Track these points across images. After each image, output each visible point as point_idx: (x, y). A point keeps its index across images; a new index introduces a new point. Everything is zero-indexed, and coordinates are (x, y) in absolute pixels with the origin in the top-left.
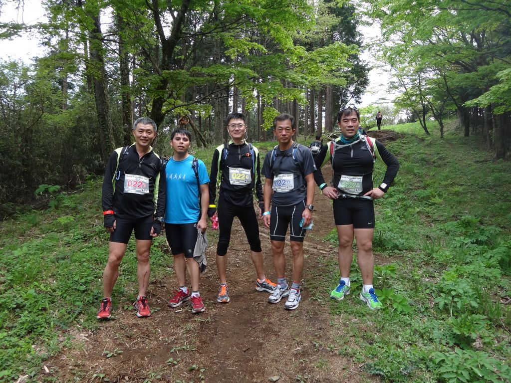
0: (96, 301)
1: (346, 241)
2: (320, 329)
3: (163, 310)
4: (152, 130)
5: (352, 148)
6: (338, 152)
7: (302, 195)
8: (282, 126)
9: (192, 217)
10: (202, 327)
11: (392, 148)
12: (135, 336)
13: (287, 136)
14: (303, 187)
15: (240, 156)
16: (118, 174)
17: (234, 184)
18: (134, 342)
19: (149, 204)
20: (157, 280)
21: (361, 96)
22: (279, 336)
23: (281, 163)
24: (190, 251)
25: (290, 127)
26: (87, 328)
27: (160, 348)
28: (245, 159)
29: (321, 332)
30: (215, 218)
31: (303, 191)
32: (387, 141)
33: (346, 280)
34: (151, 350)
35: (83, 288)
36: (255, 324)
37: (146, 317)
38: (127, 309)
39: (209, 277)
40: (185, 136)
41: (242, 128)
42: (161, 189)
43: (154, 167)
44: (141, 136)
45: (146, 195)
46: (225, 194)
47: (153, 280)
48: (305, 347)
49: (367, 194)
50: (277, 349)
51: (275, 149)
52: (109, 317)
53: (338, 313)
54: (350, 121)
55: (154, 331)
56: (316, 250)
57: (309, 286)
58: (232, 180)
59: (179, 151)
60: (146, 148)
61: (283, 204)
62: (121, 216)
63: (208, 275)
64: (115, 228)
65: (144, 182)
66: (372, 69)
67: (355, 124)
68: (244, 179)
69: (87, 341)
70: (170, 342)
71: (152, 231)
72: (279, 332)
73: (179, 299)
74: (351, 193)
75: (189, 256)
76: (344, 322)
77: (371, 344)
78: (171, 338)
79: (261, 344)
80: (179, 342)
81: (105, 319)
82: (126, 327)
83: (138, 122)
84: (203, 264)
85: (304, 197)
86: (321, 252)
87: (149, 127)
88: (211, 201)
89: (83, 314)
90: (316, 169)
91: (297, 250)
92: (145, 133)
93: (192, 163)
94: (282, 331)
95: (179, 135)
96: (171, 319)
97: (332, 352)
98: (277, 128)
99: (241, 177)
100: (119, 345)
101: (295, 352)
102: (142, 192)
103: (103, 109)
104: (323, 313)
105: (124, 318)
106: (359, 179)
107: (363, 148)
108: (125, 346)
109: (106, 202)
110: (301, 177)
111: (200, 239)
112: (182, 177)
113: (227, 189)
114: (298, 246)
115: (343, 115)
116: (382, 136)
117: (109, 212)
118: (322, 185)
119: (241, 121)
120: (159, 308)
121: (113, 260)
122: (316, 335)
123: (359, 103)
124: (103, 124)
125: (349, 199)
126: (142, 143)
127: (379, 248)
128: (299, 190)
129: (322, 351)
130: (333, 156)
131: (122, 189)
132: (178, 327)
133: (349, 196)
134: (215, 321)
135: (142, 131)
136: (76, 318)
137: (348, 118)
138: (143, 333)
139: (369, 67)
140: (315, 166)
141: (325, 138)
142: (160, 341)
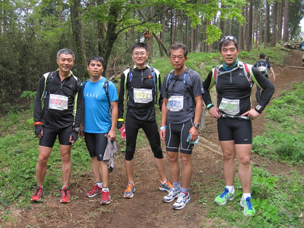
0: (34, 187)
1: (228, 154)
3: (80, 198)
4: (72, 59)
5: (231, 74)
6: (220, 77)
7: (191, 114)
8: (175, 54)
9: (103, 128)
10: (102, 216)
12: (53, 217)
13: (179, 63)
14: (191, 107)
15: (142, 79)
16: (45, 94)
17: (138, 102)
18: (52, 221)
19: (68, 117)
20: (86, 174)
23: (174, 86)
24: (101, 155)
25: (182, 55)
26: (23, 207)
28: (147, 81)
30: (123, 130)
31: (192, 111)
33: (230, 188)
35: (27, 176)
36: (143, 218)
37: (65, 203)
38: (55, 195)
40: (99, 63)
41: (144, 56)
42: (79, 106)
43: (73, 88)
44: (63, 64)
45: (65, 111)
46: (131, 110)
49: (244, 114)
51: (171, 74)
52: (38, 200)
54: (229, 51)
55: (68, 215)
58: (136, 99)
59: (94, 74)
60: (67, 73)
61: (174, 121)
62: (46, 126)
64: (42, 135)
65: (64, 100)
67: (233, 53)
68: (146, 98)
69: (19, 216)
71: (70, 139)
73: (94, 192)
74: (230, 114)
75: (100, 159)
76: (214, 224)
80: (81, 225)
81: (35, 202)
82: (50, 209)
83: (61, 53)
84: (111, 166)
85: (192, 116)
87: (69, 56)
88: (120, 115)
89: (23, 196)
90: (203, 92)
91: (185, 161)
92: (66, 61)
93: (104, 84)
95: (94, 62)
96: (83, 207)
98: (171, 55)
99: (143, 96)
100: (39, 222)
102: (62, 108)
103: (77, 29)
104: (201, 215)
105: (50, 202)
106: (236, 102)
107: (240, 74)
108: (44, 223)
109: (36, 115)
110: (191, 99)
111: (109, 146)
112: (95, 95)
113: (132, 106)
114: (186, 157)
115: (223, 45)
117: (38, 123)
118: (209, 106)
119: (143, 50)
120: (78, 197)
121: (41, 160)
124: (77, 41)
125: (228, 118)
126: (64, 70)
128: (188, 110)
130: (216, 81)
131: (48, 106)
132: (86, 213)
133: (228, 116)
134: (114, 213)
135: (64, 60)
136: (17, 198)
137: (227, 47)
138: (59, 215)
140: (202, 89)
141: (279, 48)
142: (69, 222)
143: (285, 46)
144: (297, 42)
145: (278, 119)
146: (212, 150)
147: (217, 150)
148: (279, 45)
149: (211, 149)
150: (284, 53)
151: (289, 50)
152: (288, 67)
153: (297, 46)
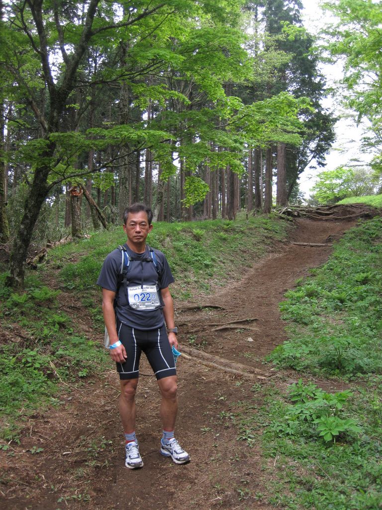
2: (248, 474)
3: (46, 451)
8: (135, 220)
10: (97, 473)
11: (368, 229)
12: (12, 483)
13: (141, 234)
18: (11, 489)
20: (38, 413)
21: (326, 156)
22: (195, 483)
25: (146, 221)
27: (44, 497)
29: (249, 477)
32: (361, 219)
34: (33, 499)
38: (1, 448)
39: (107, 411)
47: (34, 412)
48: (227, 496)
50: (192, 499)
53: (272, 454)
55: (37, 477)
56: (252, 375)
57: (238, 422)
63: (106, 408)
66: (338, 120)
70: (56, 490)
72: (196, 479)
76: (279, 465)
77: (309, 490)
78: (57, 486)
79: (172, 494)
80: (68, 491)
86: (259, 377)
94: (199, 477)
96: (57, 463)
97: (261, 501)
98: (129, 222)
101: (214, 503)
104: (253, 455)
116: (354, 213)
120: (42, 449)
122: (243, 482)
123: (323, 165)
127: (337, 371)
129: (248, 500)
132: (67, 472)
134: (115, 466)
138: (22, 479)
139: (334, 116)
141: (276, 215)
142: (43, 489)
143: (284, 213)
144: (299, 207)
145: (303, 320)
146: (223, 368)
147: (231, 368)
148: (275, 210)
149: (219, 367)
150: (284, 224)
151: (290, 218)
152: (295, 244)
153: (301, 212)
